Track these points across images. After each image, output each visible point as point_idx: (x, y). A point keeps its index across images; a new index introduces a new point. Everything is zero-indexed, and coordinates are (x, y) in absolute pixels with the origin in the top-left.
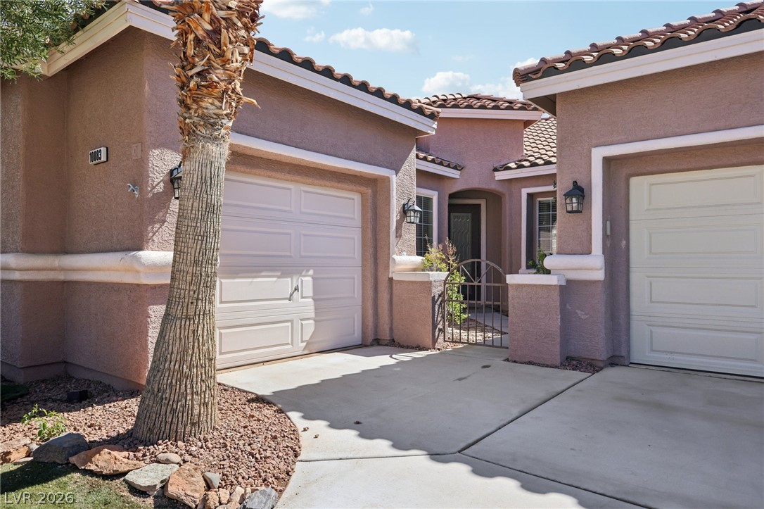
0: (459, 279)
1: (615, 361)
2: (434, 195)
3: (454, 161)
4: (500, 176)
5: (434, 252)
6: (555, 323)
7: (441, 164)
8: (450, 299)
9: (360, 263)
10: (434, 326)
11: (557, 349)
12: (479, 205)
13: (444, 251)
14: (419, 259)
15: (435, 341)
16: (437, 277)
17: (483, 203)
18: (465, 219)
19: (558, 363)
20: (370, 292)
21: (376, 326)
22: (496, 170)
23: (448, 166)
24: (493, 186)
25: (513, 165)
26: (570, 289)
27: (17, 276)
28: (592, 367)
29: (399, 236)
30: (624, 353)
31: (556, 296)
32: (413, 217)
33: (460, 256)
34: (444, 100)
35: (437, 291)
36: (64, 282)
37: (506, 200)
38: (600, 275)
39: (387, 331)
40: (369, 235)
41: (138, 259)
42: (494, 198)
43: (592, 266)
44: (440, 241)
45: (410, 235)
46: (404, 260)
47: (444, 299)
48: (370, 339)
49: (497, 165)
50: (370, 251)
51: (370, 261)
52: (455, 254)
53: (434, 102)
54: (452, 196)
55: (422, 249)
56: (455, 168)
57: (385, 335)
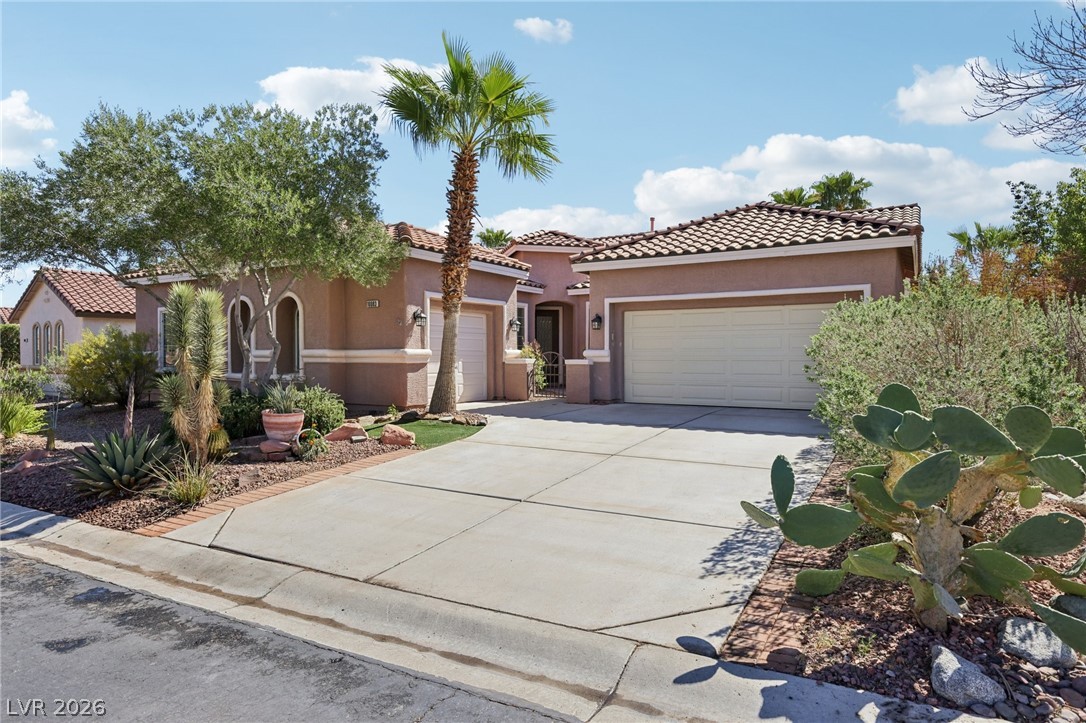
0: (542, 363)
1: (615, 401)
2: (525, 307)
3: (539, 282)
4: (571, 292)
5: (527, 348)
6: (587, 383)
7: (530, 285)
8: (537, 374)
9: (485, 354)
10: (528, 388)
11: (588, 395)
12: (558, 311)
13: (534, 347)
14: (519, 351)
15: (528, 397)
16: (530, 361)
17: (560, 309)
18: (547, 322)
19: (588, 401)
20: (492, 371)
21: (495, 389)
22: (568, 288)
23: (535, 286)
24: (566, 300)
25: (579, 285)
26: (594, 367)
27: (328, 360)
28: (604, 402)
29: (508, 339)
30: (620, 397)
31: (588, 369)
32: (515, 328)
33: (543, 350)
34: (532, 238)
35: (529, 369)
36: (346, 364)
37: (576, 308)
38: (608, 360)
39: (501, 390)
40: (491, 338)
41: (405, 352)
42: (569, 308)
43: (603, 355)
44: (530, 341)
45: (514, 338)
46: (511, 352)
47: (533, 373)
48: (492, 398)
49: (569, 285)
50: (492, 348)
51: (492, 353)
52: (540, 348)
53: (525, 240)
54: (537, 306)
55: (520, 346)
56: (540, 287)
57: (501, 394)
